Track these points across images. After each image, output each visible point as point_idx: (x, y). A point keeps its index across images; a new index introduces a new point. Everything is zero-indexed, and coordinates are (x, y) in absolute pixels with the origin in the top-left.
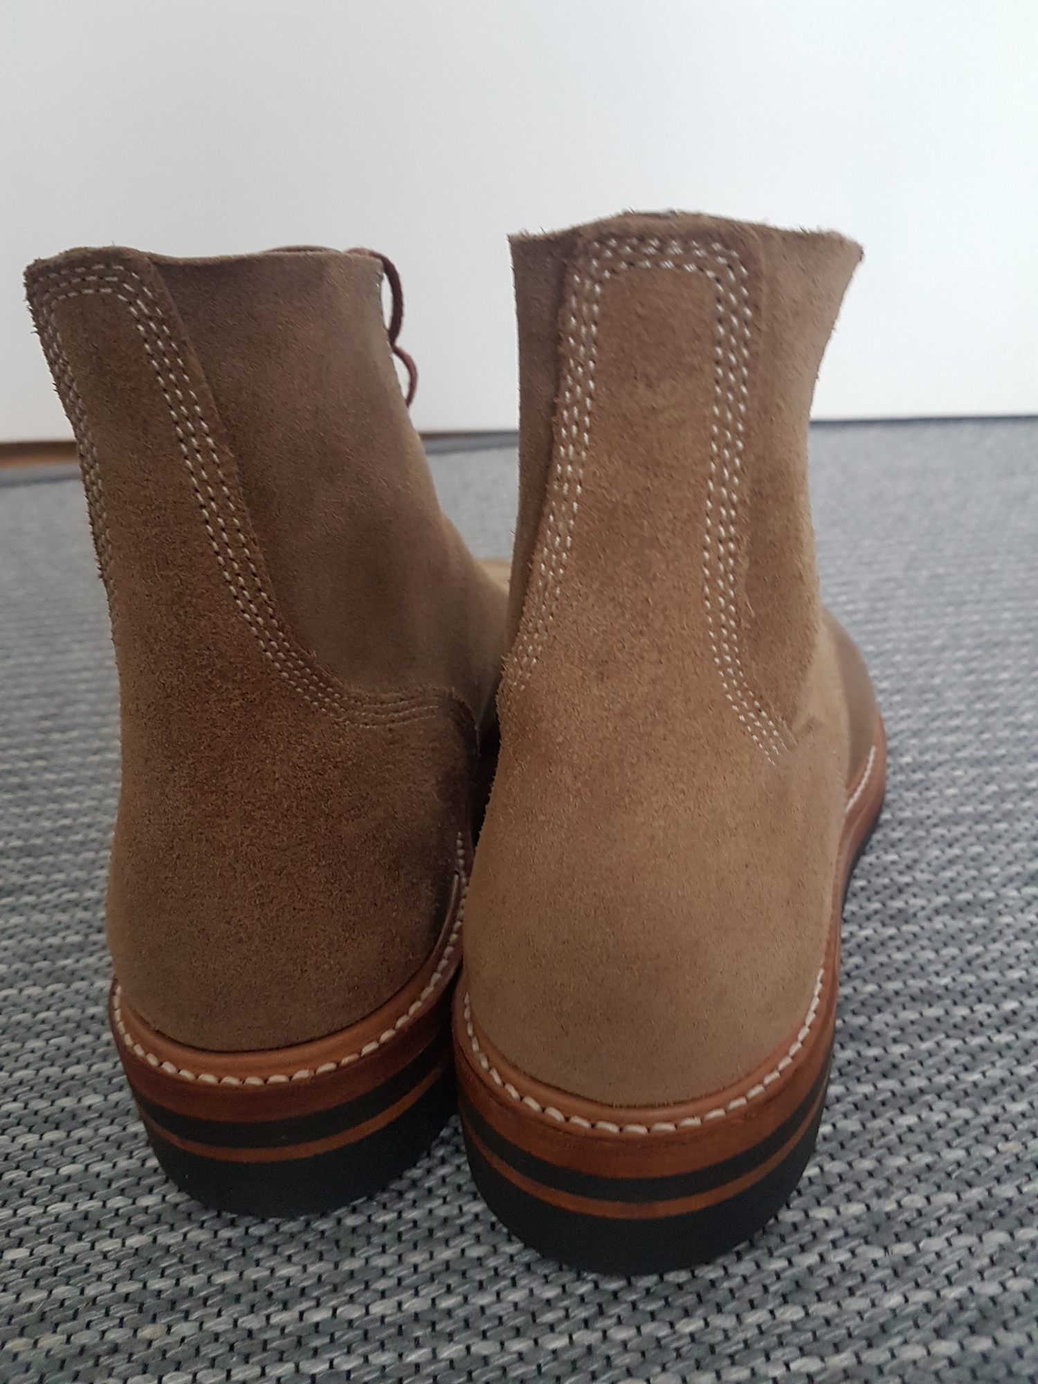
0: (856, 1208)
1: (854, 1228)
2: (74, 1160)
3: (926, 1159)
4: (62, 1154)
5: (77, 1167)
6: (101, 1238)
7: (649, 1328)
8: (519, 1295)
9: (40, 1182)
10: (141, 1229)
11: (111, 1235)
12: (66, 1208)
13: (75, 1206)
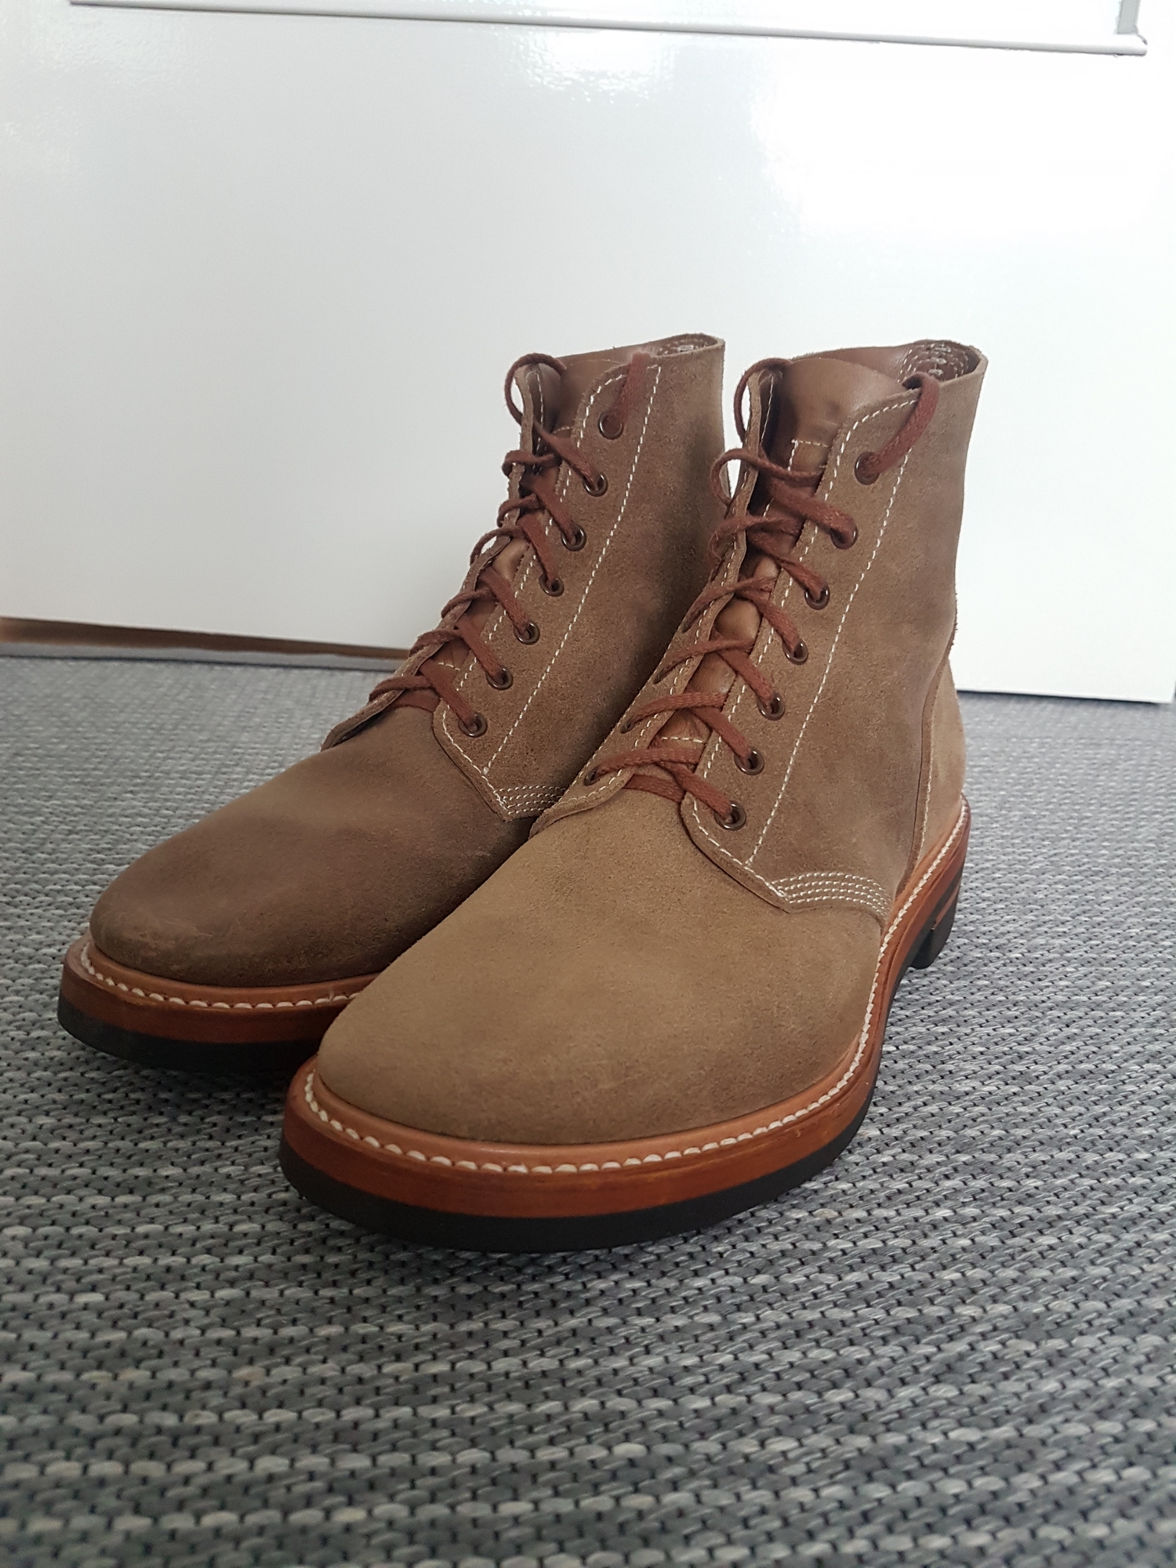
0: (1003, 1309)
1: (1000, 1323)
2: (152, 1221)
3: (1071, 1273)
4: (138, 1215)
5: (157, 1227)
6: (185, 1289)
7: (795, 1396)
8: (654, 1361)
9: (114, 1237)
10: (232, 1283)
11: (198, 1287)
12: (145, 1261)
13: (156, 1260)
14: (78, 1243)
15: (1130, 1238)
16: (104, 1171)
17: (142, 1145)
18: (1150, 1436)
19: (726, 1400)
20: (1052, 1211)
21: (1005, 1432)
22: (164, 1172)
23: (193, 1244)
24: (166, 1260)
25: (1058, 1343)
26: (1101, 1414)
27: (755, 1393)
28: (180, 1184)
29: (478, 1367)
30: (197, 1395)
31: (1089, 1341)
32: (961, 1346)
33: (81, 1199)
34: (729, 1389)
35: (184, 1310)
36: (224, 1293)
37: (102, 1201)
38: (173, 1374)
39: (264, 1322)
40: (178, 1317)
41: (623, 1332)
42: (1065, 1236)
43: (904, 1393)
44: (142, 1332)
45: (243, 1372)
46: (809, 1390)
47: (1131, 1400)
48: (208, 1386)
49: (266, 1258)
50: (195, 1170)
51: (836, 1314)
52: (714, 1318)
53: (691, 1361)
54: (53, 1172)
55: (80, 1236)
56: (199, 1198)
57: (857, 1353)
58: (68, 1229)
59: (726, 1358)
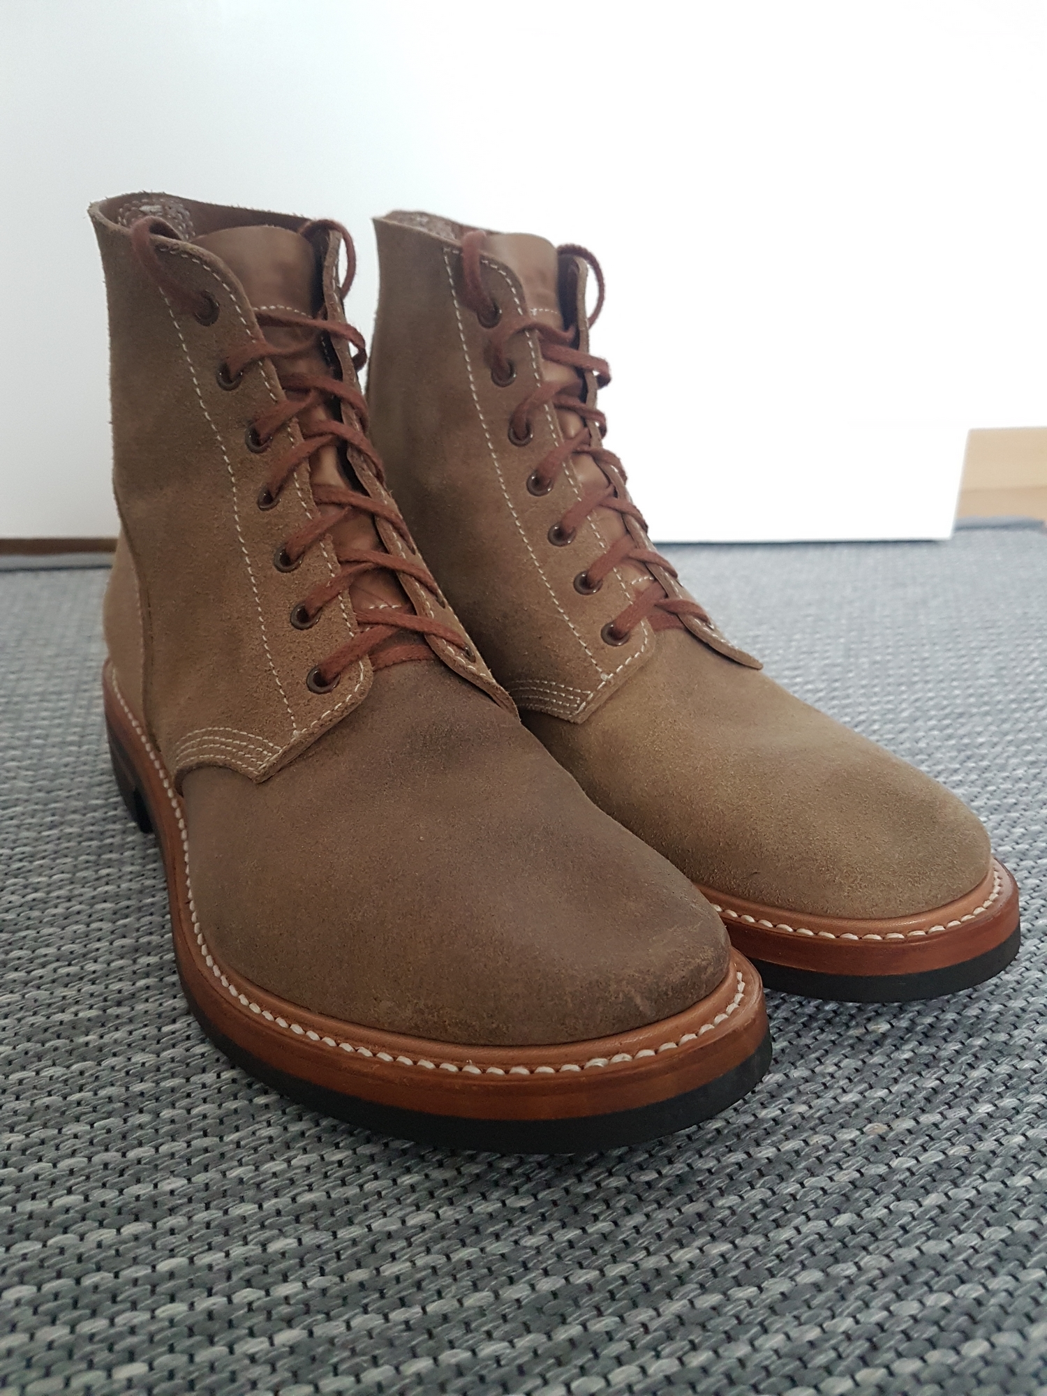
2: (172, 1253)
4: (154, 1247)
5: (179, 1262)
6: (239, 1339)
7: (933, 1356)
8: (776, 1340)
9: (135, 1282)
10: (289, 1322)
11: (252, 1334)
12: (179, 1308)
13: (192, 1305)
14: (95, 1297)
16: (98, 1195)
17: (132, 1155)
19: (867, 1377)
22: (166, 1186)
23: (229, 1278)
24: (204, 1304)
27: (893, 1361)
28: (190, 1200)
29: (595, 1384)
33: (82, 1238)
34: (864, 1361)
35: (246, 1369)
36: (286, 1337)
37: (108, 1235)
39: (343, 1367)
40: (242, 1379)
41: (730, 1310)
46: (943, 1347)
49: (316, 1281)
50: (200, 1178)
51: (935, 1247)
52: (814, 1276)
53: (813, 1333)
54: (40, 1206)
55: (96, 1288)
56: (215, 1214)
57: (971, 1291)
58: (78, 1281)
59: (846, 1324)
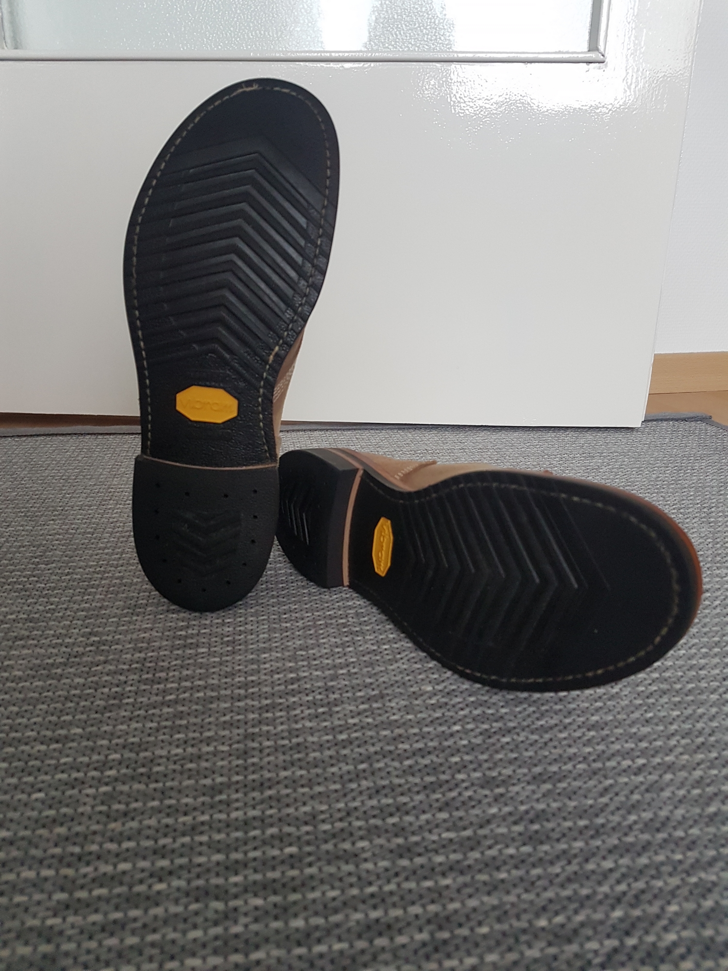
0: (478, 774)
1: (476, 782)
2: (68, 756)
3: (514, 755)
4: (61, 753)
5: (69, 759)
6: (84, 789)
7: (372, 821)
8: (307, 809)
9: (49, 765)
10: (107, 784)
11: (91, 787)
12: (64, 776)
13: (70, 776)
14: (32, 769)
15: (547, 736)
16: (43, 733)
17: (62, 718)
18: (536, 832)
19: (339, 825)
20: (511, 724)
21: (468, 833)
22: (73, 731)
23: (88, 767)
24: (75, 775)
25: (501, 790)
26: (515, 823)
27: (353, 821)
28: (82, 737)
29: (223, 816)
30: (89, 837)
31: (516, 789)
32: (454, 794)
33: (32, 748)
34: (341, 820)
35: (84, 798)
36: (104, 789)
37: (43, 748)
38: (79, 829)
39: (122, 802)
40: (81, 802)
41: (294, 795)
42: (515, 737)
43: (424, 817)
44: (64, 810)
45: (112, 825)
46: (378, 818)
47: (532, 815)
48: (95, 833)
49: (124, 771)
50: (89, 729)
51: (397, 781)
52: (338, 786)
53: (324, 807)
54: (18, 735)
55: (33, 766)
56: (90, 743)
57: (404, 799)
58: (26, 763)
59: (341, 805)
